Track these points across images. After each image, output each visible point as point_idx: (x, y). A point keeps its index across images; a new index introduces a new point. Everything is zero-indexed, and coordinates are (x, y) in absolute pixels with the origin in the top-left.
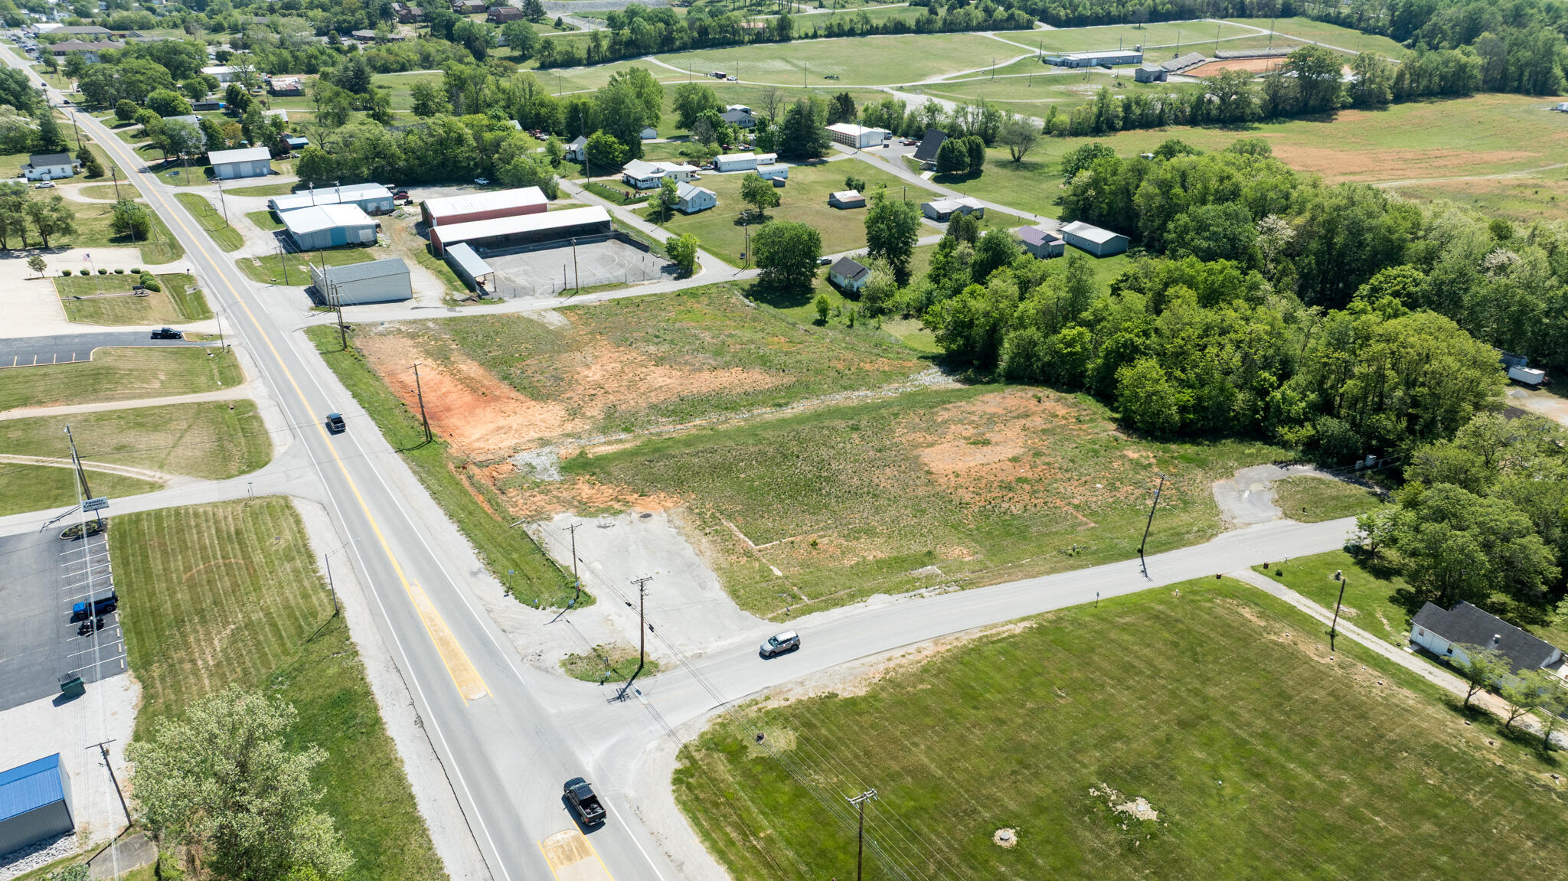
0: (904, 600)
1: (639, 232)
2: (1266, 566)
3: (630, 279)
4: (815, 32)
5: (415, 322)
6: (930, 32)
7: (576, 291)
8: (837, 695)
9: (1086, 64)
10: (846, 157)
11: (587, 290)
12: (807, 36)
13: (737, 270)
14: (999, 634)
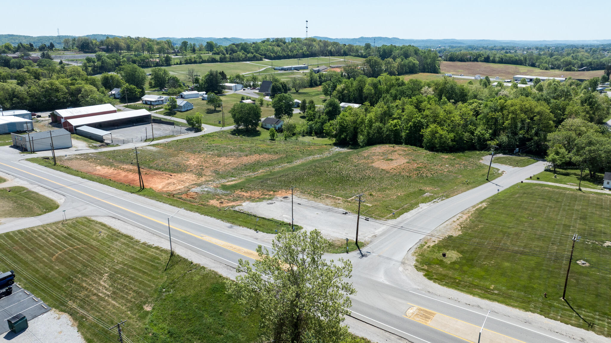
0: (431, 204)
1: (164, 119)
2: (531, 178)
3: (175, 134)
4: (181, 62)
5: (81, 154)
6: (226, 62)
7: (153, 140)
8: (452, 236)
9: (290, 69)
10: (232, 93)
11: (158, 139)
12: (177, 64)
13: (221, 128)
14: (481, 207)
